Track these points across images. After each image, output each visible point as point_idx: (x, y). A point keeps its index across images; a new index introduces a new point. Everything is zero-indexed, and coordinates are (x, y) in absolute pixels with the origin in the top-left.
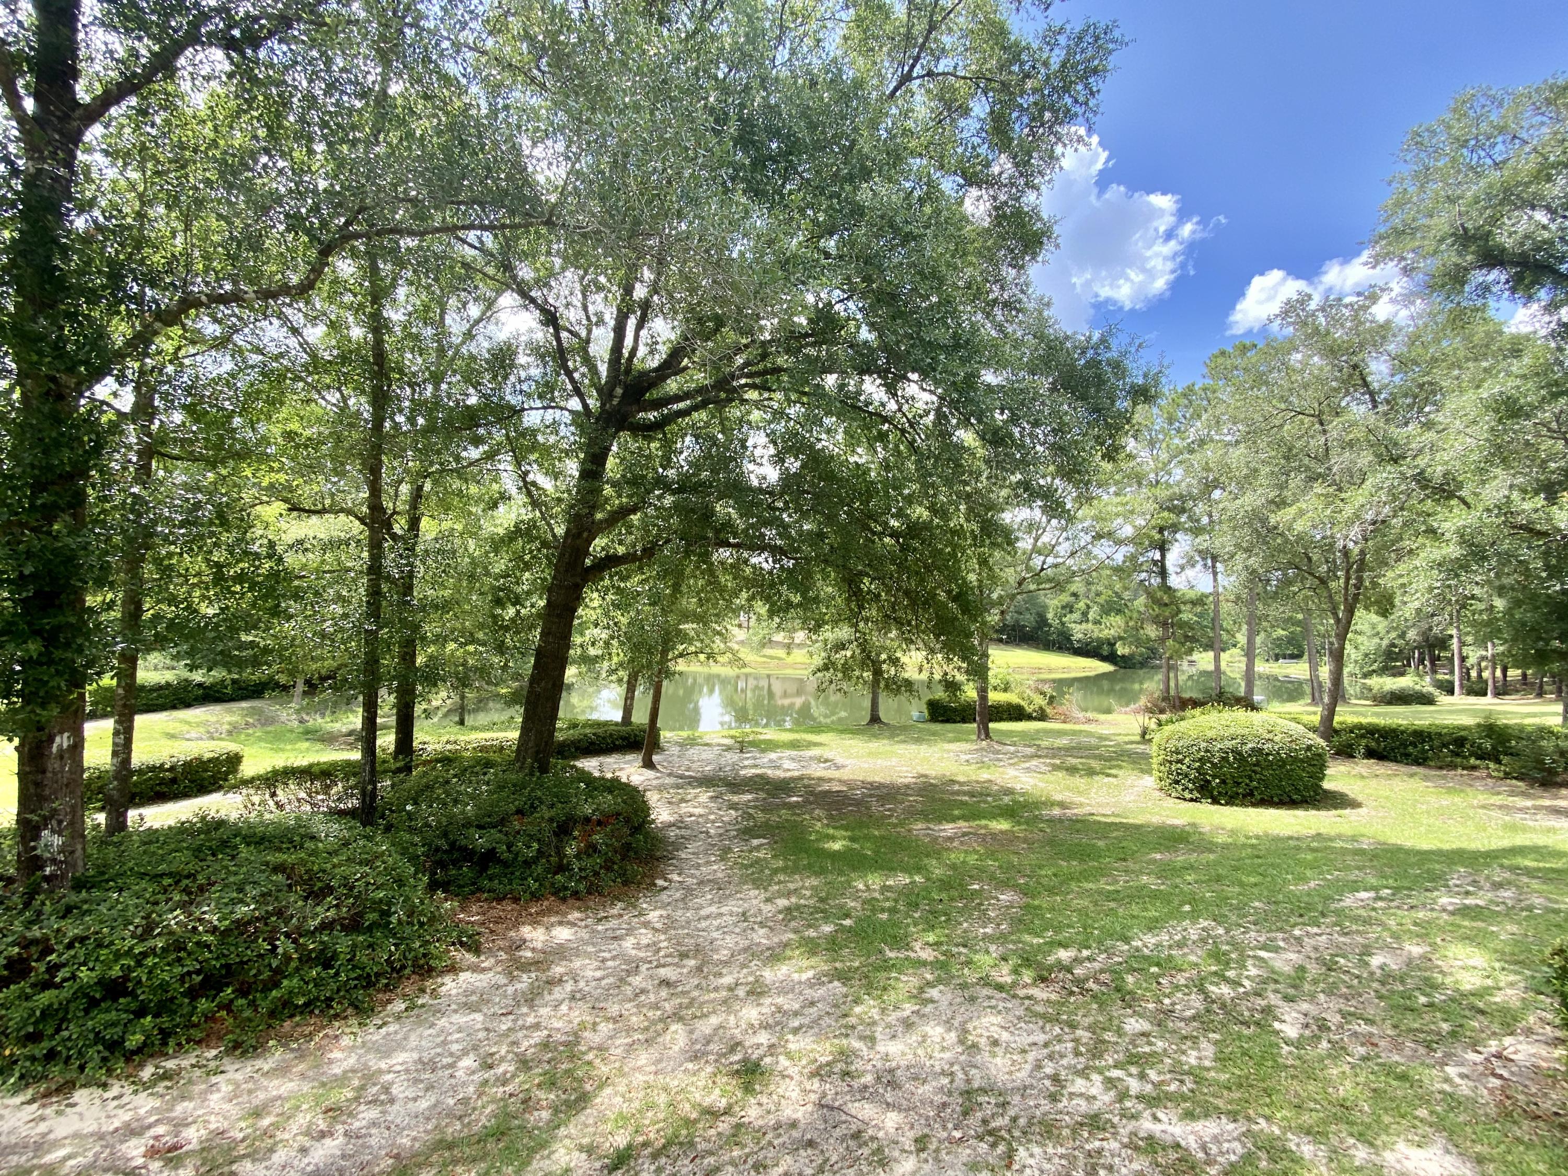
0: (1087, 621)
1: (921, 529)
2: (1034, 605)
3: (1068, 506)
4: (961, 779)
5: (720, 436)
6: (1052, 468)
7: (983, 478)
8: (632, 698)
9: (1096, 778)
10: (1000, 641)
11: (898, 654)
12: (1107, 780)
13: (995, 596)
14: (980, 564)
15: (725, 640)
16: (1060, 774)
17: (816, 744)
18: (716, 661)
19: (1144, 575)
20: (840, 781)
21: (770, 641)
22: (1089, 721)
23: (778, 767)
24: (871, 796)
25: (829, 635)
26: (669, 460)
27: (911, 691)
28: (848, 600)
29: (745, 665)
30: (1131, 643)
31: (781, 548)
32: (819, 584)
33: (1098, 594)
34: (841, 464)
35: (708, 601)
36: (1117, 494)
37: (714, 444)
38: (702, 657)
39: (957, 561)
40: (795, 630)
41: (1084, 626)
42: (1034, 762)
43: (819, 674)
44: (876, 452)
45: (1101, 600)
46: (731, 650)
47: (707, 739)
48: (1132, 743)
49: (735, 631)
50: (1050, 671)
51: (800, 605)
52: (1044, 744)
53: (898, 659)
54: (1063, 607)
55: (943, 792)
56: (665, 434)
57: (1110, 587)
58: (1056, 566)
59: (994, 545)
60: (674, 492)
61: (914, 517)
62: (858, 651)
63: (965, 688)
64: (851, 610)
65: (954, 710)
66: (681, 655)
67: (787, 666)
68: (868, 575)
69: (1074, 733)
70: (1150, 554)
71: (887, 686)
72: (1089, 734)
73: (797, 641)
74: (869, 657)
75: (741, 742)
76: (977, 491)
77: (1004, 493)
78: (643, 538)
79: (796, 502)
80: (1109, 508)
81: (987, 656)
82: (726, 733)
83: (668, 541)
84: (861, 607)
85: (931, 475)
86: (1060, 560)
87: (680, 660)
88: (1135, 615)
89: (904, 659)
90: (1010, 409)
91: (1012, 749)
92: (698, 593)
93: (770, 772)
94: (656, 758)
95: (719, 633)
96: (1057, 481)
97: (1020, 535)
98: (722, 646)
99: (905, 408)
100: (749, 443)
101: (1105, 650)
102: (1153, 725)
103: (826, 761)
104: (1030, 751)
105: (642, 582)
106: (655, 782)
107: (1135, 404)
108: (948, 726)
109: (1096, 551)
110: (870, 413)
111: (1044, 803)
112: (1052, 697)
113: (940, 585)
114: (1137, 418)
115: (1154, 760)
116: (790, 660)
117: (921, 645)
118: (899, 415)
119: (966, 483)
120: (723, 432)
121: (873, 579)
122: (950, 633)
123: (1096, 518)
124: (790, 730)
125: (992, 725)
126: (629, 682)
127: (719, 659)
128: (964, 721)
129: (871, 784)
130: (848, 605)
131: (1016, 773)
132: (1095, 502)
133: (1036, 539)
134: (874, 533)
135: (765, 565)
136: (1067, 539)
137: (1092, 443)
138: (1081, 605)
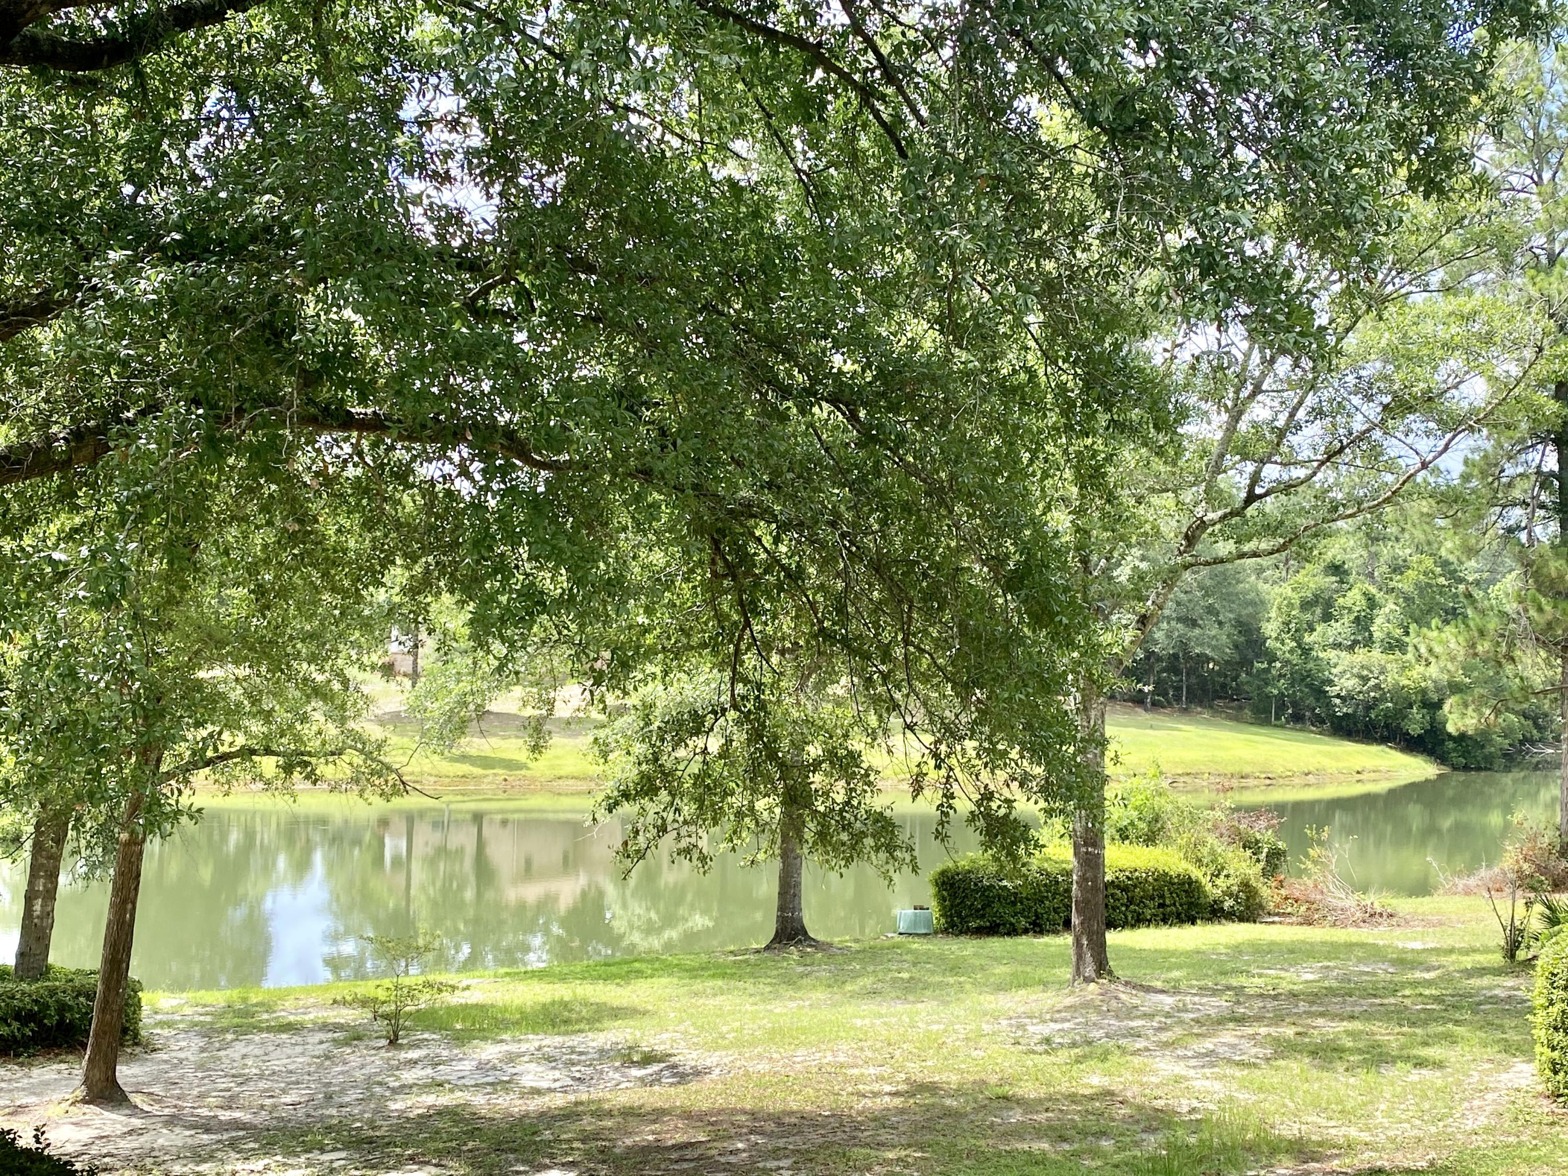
0: (1369, 642)
1: (919, 381)
2: (1228, 598)
3: (1322, 320)
4: (1029, 1090)
5: (316, 88)
6: (1277, 210)
7: (1091, 236)
8: (50, 894)
9: (1393, 1072)
10: (1138, 700)
11: (857, 743)
12: (1415, 1075)
13: (1123, 574)
14: (1082, 482)
15: (339, 714)
16: (1296, 1066)
17: (617, 1013)
18: (313, 778)
19: (1516, 515)
20: (687, 1115)
21: (482, 714)
22: (1372, 917)
23: (506, 1085)
24: (776, 1153)
25: (652, 690)
26: (156, 158)
27: (891, 848)
28: (712, 589)
29: (402, 787)
30: (1482, 701)
31: (509, 433)
32: (627, 541)
33: (1398, 568)
34: (688, 186)
35: (283, 593)
36: (1447, 289)
37: (301, 111)
38: (269, 765)
39: (1019, 473)
40: (556, 682)
41: (1361, 656)
42: (1228, 1036)
43: (628, 809)
44: (787, 147)
45: (1406, 583)
46: (359, 742)
47: (287, 1012)
48: (1482, 971)
49: (373, 683)
50: (1270, 780)
51: (568, 601)
52: (1253, 984)
53: (854, 757)
54: (1306, 605)
55: (981, 1131)
56: (140, 75)
57: (1425, 548)
58: (1288, 488)
59: (1120, 427)
60: (168, 257)
61: (900, 345)
62: (740, 737)
63: (1043, 835)
64: (720, 617)
65: (1013, 898)
66: (199, 761)
67: (531, 786)
68: (767, 515)
69: (1333, 950)
70: (1534, 457)
71: (823, 836)
72: (1374, 953)
73: (562, 711)
74: (772, 755)
75: (393, 1017)
76: (1075, 275)
77: (1150, 278)
78: (72, 402)
79: (552, 291)
80: (1428, 328)
81: (1102, 743)
82: (344, 990)
83: (152, 407)
84: (749, 609)
85: (944, 223)
86: (1300, 473)
87: (200, 777)
88: (1493, 624)
89: (873, 758)
90: (1165, 38)
91: (1168, 1001)
92: (252, 570)
93: (479, 1101)
94: (126, 1073)
95: (319, 692)
96: (1291, 248)
97: (1192, 400)
98: (332, 730)
99: (873, 23)
100: (410, 110)
101: (1416, 722)
102: (1536, 924)
103: (648, 1059)
104: (1218, 1004)
105: (71, 536)
106: (126, 1145)
107: (1496, 36)
108: (996, 945)
109: (1393, 448)
110: (770, 34)
111: (1250, 1148)
112: (1275, 856)
113: (972, 543)
114: (1501, 74)
115: (1540, 1018)
116: (541, 766)
117: (920, 717)
118: (856, 43)
119: (1043, 250)
120: (325, 74)
121: (784, 527)
122: (999, 680)
123: (1391, 355)
124: (541, 975)
125: (1113, 938)
126: (38, 848)
127: (325, 770)
128: (1038, 928)
129: (777, 1120)
130: (712, 603)
131: (1180, 1069)
132: (1392, 309)
133: (1236, 415)
134: (785, 392)
135: (464, 487)
136: (1318, 413)
137: (1384, 142)
138: (1354, 598)
